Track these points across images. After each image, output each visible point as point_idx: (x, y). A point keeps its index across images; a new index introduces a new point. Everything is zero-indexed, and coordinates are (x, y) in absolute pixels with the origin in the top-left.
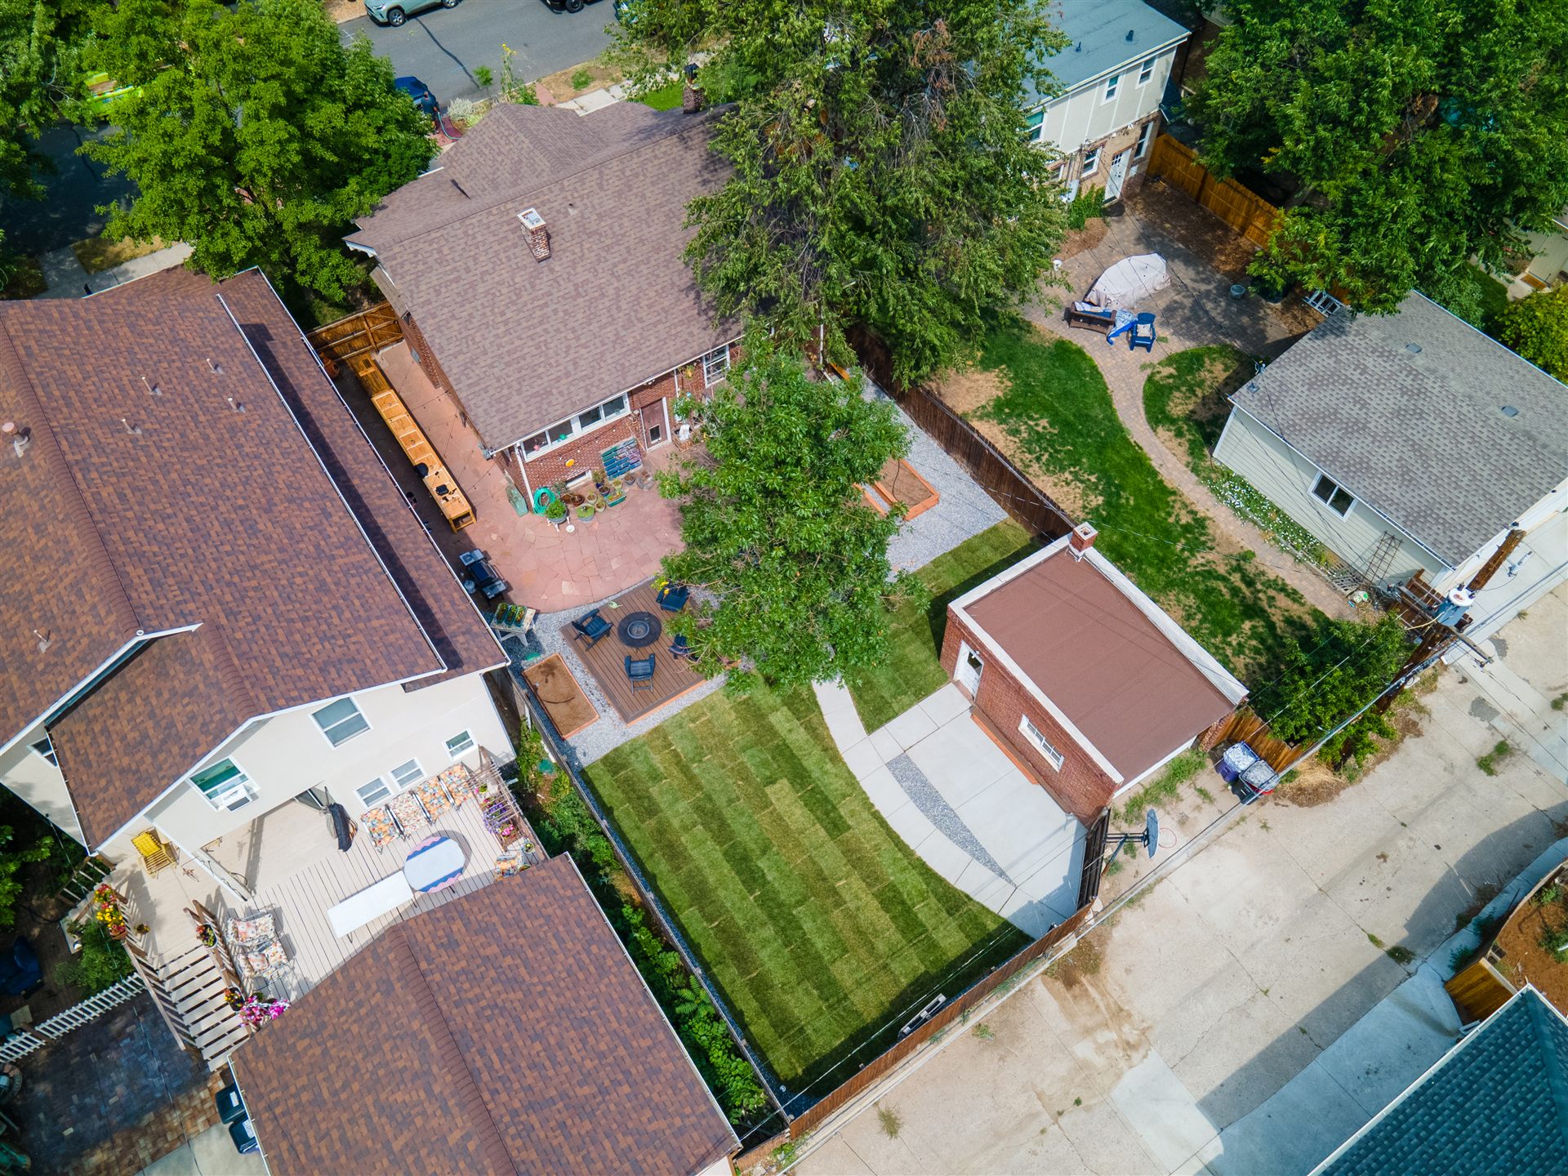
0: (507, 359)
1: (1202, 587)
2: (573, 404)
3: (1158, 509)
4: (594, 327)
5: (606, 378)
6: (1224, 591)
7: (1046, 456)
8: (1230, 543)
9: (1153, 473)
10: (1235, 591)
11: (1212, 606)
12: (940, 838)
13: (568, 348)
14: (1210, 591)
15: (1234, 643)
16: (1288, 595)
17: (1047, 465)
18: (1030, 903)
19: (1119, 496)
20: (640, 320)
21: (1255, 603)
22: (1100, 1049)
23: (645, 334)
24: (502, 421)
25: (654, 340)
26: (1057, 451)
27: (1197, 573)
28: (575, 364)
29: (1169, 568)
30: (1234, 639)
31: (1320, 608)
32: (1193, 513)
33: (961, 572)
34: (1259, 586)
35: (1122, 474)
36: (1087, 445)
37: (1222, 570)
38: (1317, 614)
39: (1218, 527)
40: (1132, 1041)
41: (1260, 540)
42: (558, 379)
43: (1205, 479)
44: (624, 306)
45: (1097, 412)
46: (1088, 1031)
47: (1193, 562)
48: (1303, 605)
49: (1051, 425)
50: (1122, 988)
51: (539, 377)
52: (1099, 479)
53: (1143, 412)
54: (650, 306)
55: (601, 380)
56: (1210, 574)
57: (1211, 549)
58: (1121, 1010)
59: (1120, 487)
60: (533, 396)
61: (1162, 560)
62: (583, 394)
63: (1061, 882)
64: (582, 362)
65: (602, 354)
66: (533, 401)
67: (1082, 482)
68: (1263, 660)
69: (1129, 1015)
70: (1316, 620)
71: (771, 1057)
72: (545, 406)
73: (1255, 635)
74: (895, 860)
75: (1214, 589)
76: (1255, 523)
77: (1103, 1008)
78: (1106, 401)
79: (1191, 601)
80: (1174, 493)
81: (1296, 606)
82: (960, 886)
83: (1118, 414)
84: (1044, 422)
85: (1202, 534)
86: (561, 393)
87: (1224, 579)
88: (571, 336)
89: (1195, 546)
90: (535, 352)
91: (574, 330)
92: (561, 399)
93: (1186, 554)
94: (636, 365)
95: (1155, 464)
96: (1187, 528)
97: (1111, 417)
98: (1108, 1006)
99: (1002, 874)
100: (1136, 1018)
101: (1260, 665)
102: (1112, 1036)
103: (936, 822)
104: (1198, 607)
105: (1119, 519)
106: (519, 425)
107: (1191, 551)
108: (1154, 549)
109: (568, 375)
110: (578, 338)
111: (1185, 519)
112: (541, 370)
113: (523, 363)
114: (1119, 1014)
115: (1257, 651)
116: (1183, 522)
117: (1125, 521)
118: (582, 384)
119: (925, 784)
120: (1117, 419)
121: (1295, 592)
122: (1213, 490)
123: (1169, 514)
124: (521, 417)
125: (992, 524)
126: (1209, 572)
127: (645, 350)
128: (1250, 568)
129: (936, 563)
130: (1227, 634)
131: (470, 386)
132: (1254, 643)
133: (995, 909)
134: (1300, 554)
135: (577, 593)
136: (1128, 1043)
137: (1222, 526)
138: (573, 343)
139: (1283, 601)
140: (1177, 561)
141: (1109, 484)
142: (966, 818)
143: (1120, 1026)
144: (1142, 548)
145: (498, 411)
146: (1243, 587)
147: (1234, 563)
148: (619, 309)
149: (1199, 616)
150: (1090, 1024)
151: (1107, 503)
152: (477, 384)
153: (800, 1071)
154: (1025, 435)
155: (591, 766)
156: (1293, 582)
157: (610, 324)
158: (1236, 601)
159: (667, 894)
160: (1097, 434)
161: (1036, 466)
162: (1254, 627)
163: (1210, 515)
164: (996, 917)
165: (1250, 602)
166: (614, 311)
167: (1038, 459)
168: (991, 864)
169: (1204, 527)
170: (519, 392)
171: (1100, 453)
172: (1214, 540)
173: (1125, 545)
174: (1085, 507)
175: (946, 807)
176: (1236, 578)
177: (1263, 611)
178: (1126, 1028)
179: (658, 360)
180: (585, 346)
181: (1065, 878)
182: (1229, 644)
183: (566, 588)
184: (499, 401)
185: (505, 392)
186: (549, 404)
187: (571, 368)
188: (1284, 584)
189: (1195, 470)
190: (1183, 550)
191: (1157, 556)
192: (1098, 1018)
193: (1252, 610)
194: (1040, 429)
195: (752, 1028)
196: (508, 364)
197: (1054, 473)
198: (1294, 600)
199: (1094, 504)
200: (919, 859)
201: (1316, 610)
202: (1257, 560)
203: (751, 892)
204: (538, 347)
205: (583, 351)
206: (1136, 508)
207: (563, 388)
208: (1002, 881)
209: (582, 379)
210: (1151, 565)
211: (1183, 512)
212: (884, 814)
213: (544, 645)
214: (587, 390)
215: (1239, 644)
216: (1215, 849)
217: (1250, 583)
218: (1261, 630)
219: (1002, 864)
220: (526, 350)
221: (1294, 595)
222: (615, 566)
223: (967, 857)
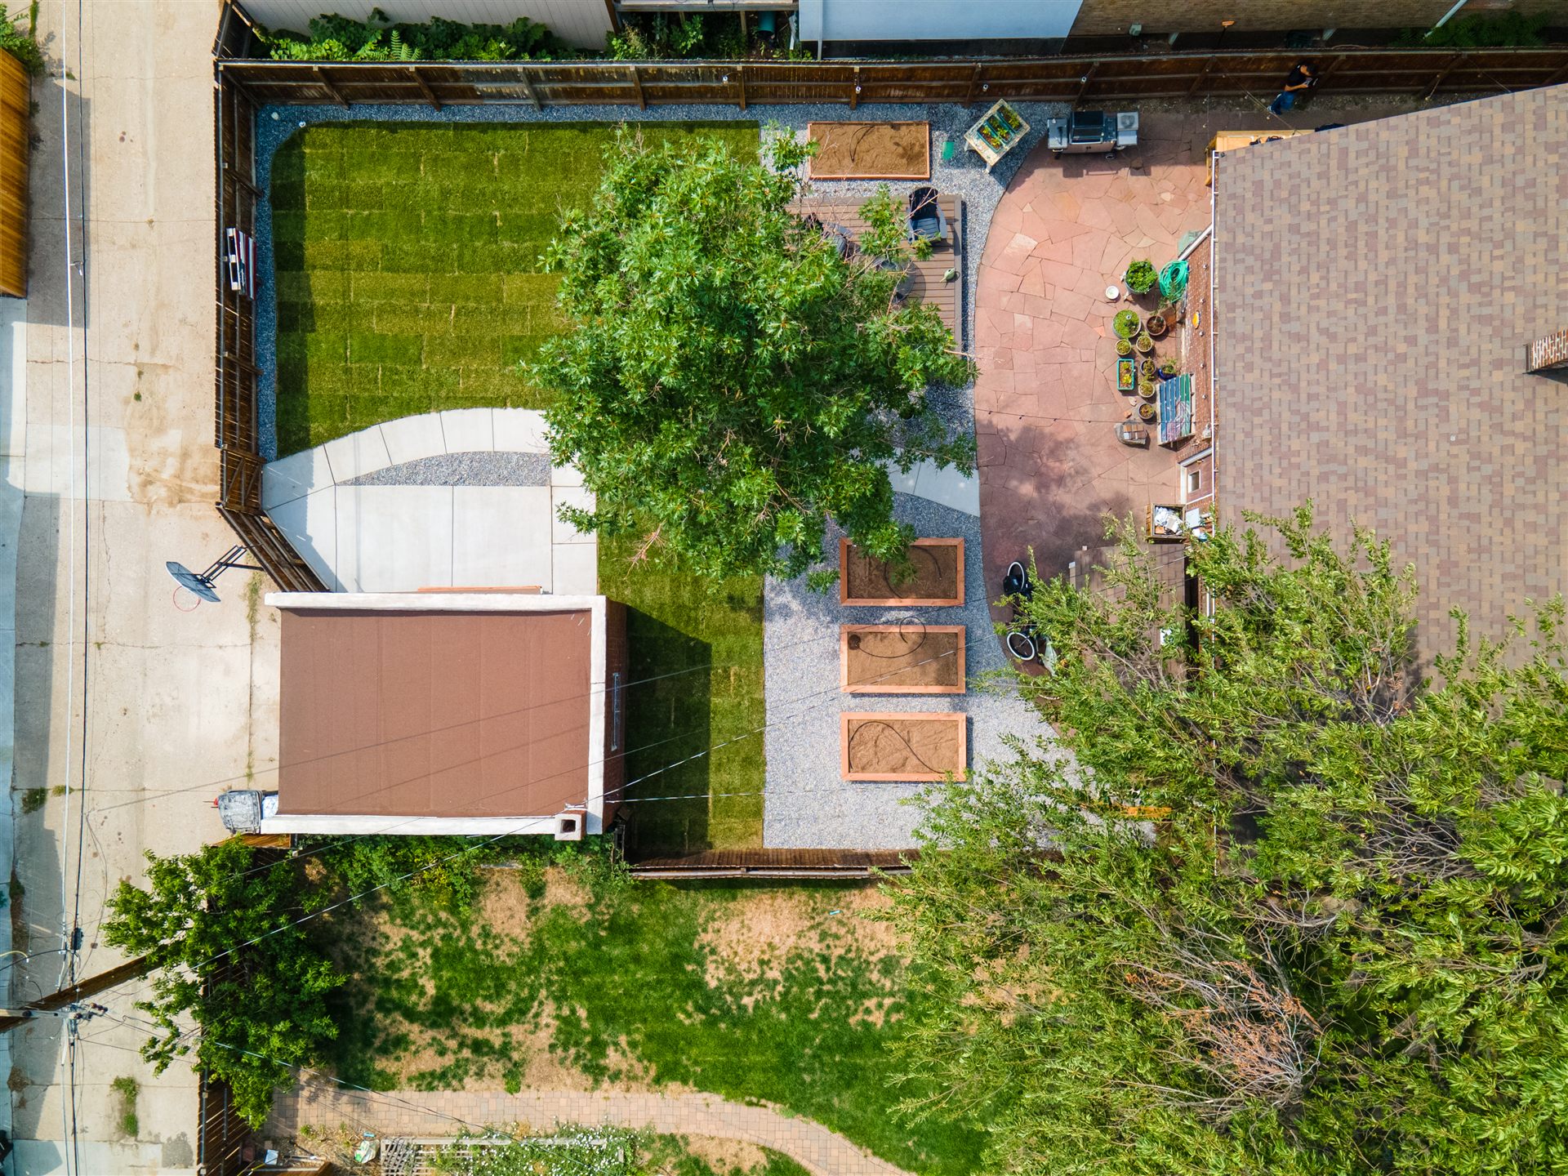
0: (1363, 228)
1: (512, 986)
2: (1232, 308)
3: (649, 1037)
4: (1350, 395)
5: (1250, 377)
6: (488, 1007)
7: (822, 973)
8: (546, 1079)
9: (703, 1085)
10: (480, 1019)
11: (480, 973)
12: (435, 449)
13: (1333, 337)
14: (500, 989)
15: (421, 952)
16: (432, 1074)
17: (808, 963)
18: (311, 485)
19: (699, 1009)
20: (1324, 477)
21: (448, 1024)
22: (164, 454)
23: (1295, 474)
24: (1259, 185)
25: (1278, 482)
26: (819, 994)
27: (532, 998)
28: (1297, 338)
29: (560, 971)
30: (425, 954)
31: (391, 1093)
32: (615, 1077)
33: (727, 724)
34: (466, 1053)
35: (728, 1044)
36: (804, 1039)
37: (516, 1031)
38: (388, 1083)
39: (575, 1087)
40: (150, 488)
41: (522, 1119)
42: (1285, 299)
43: (650, 1139)
44: (1363, 462)
45: (843, 1102)
46: (185, 455)
47: (550, 1008)
48: (410, 1080)
49: (865, 1023)
50: (197, 518)
51: (1304, 271)
52: (742, 1008)
53: (804, 1163)
54: (1342, 505)
55: (1249, 367)
56: (519, 1011)
57: (552, 1047)
58: (180, 501)
59: (712, 1022)
60: (1276, 253)
61: (577, 975)
62: (1240, 328)
63: (309, 532)
64: (1296, 349)
65: (1295, 389)
66: (1268, 245)
67: (753, 983)
68: (380, 962)
69: (171, 504)
70: (381, 1074)
71: (337, 133)
72: (1250, 261)
73: (412, 985)
74: (441, 385)
75: (499, 995)
76: (547, 1137)
77: (193, 486)
78: (855, 1131)
79: (502, 955)
80: (658, 1080)
81: (413, 1069)
82: (374, 429)
83: (824, 1130)
84: (877, 1018)
85: (578, 1057)
86: (1259, 295)
87: (502, 1021)
88: (1352, 349)
89: (568, 1031)
90: (1352, 279)
91: (1360, 358)
92: (1249, 291)
93: (566, 1012)
94: (1248, 434)
95: (716, 1099)
96: (598, 1046)
97: (823, 1113)
98: (191, 491)
99: (357, 482)
100: (165, 508)
101: (375, 953)
102: (167, 474)
103: (454, 459)
104: (489, 955)
105: (668, 976)
106: (1240, 211)
107: (565, 1021)
108: (597, 979)
109: (1285, 317)
110: (1342, 359)
111: (613, 1059)
112: (1315, 278)
113: (1343, 252)
114: (179, 497)
115: (391, 966)
116: (610, 1051)
117: (659, 982)
118: (1258, 334)
119: (502, 480)
120: (815, 1115)
121: (430, 1087)
122: (627, 1132)
123: (633, 1045)
124: (1250, 217)
125: (768, 817)
126: (523, 1013)
127: (1267, 460)
128: (495, 1067)
129: (759, 705)
130: (435, 955)
131: (1344, 152)
132: (405, 974)
133: (331, 445)
134: (466, 1142)
135: (1008, 251)
136: (151, 483)
137: (573, 1094)
138: (1337, 349)
139: (429, 1061)
140: (563, 990)
141: (726, 1012)
142: (437, 494)
143: (169, 489)
144: (607, 964)
145: (1277, 184)
146: (479, 1034)
147: (516, 1056)
148: (1363, 451)
149: (479, 946)
150: (189, 462)
151: (698, 984)
152: (1343, 165)
153: (307, 151)
154: (875, 976)
155: (756, 138)
156: (443, 1098)
157: (1342, 425)
158: (467, 1007)
159: (560, 133)
160: (812, 1071)
161: (817, 948)
162: (422, 993)
163: (598, 1094)
164: (322, 440)
165: (455, 1021)
166: (1362, 440)
167: (825, 960)
168: (374, 479)
169: (586, 1069)
170: (1294, 229)
171: (779, 1045)
172: (562, 1062)
173: (627, 950)
174: (713, 952)
175: (461, 481)
176: (494, 1036)
177: (434, 1025)
178: (163, 492)
179: (1241, 473)
180: (1323, 365)
181: (310, 539)
182: (423, 945)
183: (1024, 242)
184: (1294, 191)
185: (1305, 206)
186: (1250, 270)
187: (1295, 327)
188: (448, 1085)
189: (671, 1140)
190: (573, 1012)
191: (586, 972)
192: (188, 474)
193: (442, 1013)
194: (871, 1003)
195: (373, 132)
196: (1352, 227)
197: (790, 961)
198: (422, 1076)
199: (711, 967)
200: (427, 410)
201: (393, 1087)
202: (499, 1085)
203: (505, 218)
204: (1360, 287)
205: (1315, 359)
206: (668, 1014)
207: (1266, 299)
208: (351, 476)
209: (1267, 339)
210: (581, 954)
211: (624, 1067)
212: (498, 412)
213: (956, 171)
214: (1244, 338)
215: (414, 955)
216: (243, 720)
217: (478, 1047)
218: (414, 998)
219: (366, 489)
220: (1363, 264)
221: (429, 1081)
222: (1019, 318)
223: (398, 461)
